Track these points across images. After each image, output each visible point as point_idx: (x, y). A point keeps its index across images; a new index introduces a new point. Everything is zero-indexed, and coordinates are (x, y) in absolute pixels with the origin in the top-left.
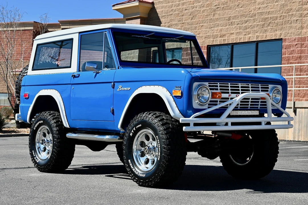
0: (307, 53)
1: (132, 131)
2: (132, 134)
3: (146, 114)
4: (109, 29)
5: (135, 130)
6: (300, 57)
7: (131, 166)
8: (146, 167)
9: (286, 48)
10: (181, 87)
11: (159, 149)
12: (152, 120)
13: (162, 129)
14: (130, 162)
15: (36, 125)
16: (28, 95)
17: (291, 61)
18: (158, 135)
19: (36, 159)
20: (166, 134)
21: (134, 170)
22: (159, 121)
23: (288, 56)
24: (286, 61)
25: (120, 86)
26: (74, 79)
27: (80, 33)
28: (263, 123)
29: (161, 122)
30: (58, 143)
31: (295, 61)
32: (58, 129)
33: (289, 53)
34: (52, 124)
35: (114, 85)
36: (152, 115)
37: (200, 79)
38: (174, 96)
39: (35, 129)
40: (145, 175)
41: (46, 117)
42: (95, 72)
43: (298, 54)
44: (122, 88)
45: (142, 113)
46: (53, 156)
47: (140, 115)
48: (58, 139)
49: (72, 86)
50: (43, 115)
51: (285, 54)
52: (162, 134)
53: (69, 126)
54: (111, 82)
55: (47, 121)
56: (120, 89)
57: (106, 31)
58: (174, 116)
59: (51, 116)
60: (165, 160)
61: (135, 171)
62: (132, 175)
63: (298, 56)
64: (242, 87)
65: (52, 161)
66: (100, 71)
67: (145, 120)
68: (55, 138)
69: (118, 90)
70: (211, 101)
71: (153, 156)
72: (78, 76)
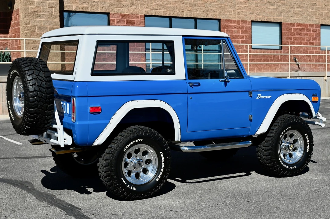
2: (281, 135)
5: (284, 132)
7: (282, 163)
10: (317, 94)
14: (280, 160)
15: (128, 146)
16: (100, 108)
19: (130, 186)
25: (259, 95)
26: (192, 88)
27: (183, 36)
35: (252, 93)
38: (312, 101)
39: (124, 151)
40: (295, 167)
41: (147, 133)
44: (262, 96)
49: (189, 95)
53: (181, 139)
54: (248, 91)
56: (260, 98)
57: (224, 40)
61: (286, 166)
69: (257, 98)
72: (198, 84)
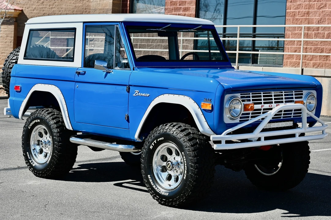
0: (316, 8)
1: (153, 144)
2: (152, 147)
3: (169, 126)
4: (121, 23)
5: (156, 142)
6: (308, 13)
7: (151, 183)
8: (169, 185)
9: (291, 2)
10: (211, 99)
11: (186, 166)
12: (177, 134)
13: (188, 145)
14: (150, 178)
15: (32, 124)
16: (20, 88)
17: (297, 17)
18: (185, 151)
19: (32, 162)
20: (193, 151)
21: (154, 187)
22: (185, 135)
23: (294, 11)
24: (291, 17)
25: (137, 91)
26: (78, 76)
27: (84, 22)
28: (297, 135)
29: (187, 137)
30: (59, 147)
31: (302, 18)
32: (59, 131)
33: (295, 8)
34: (51, 125)
35: (129, 88)
36: (177, 129)
37: (232, 91)
38: (203, 109)
39: (29, 128)
40: (168, 194)
41: (43, 116)
42: (106, 71)
43: (306, 9)
44: (139, 93)
45: (165, 125)
46: (53, 161)
47: (162, 126)
48: (59, 142)
50: (40, 114)
51: (290, 8)
52: (188, 151)
53: (73, 129)
54: (126, 85)
55: (45, 121)
56: (137, 95)
57: (118, 25)
58: (203, 131)
59: (50, 115)
60: (193, 179)
61: (156, 188)
62: (152, 192)
63: (305, 11)
64: (275, 96)
65: (52, 167)
66: (111, 71)
67: (169, 133)
68: (56, 141)
69: (134, 95)
70: (243, 114)
71: (177, 172)
72: (84, 73)
